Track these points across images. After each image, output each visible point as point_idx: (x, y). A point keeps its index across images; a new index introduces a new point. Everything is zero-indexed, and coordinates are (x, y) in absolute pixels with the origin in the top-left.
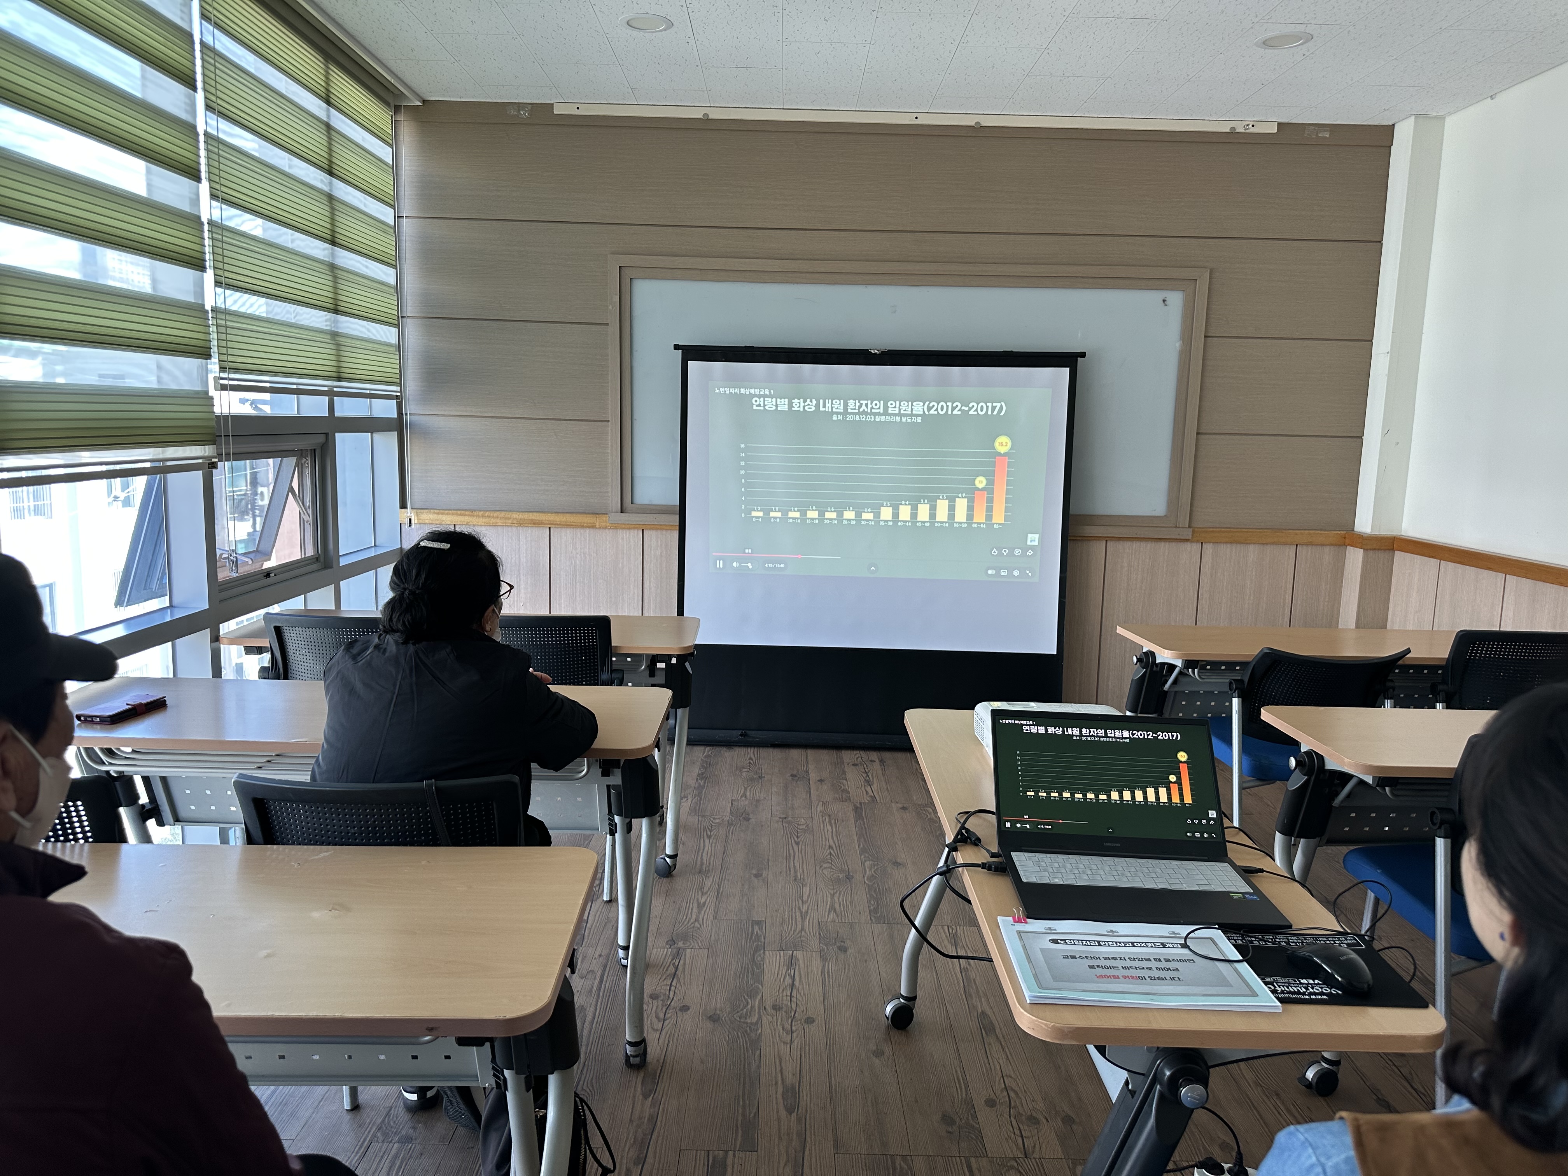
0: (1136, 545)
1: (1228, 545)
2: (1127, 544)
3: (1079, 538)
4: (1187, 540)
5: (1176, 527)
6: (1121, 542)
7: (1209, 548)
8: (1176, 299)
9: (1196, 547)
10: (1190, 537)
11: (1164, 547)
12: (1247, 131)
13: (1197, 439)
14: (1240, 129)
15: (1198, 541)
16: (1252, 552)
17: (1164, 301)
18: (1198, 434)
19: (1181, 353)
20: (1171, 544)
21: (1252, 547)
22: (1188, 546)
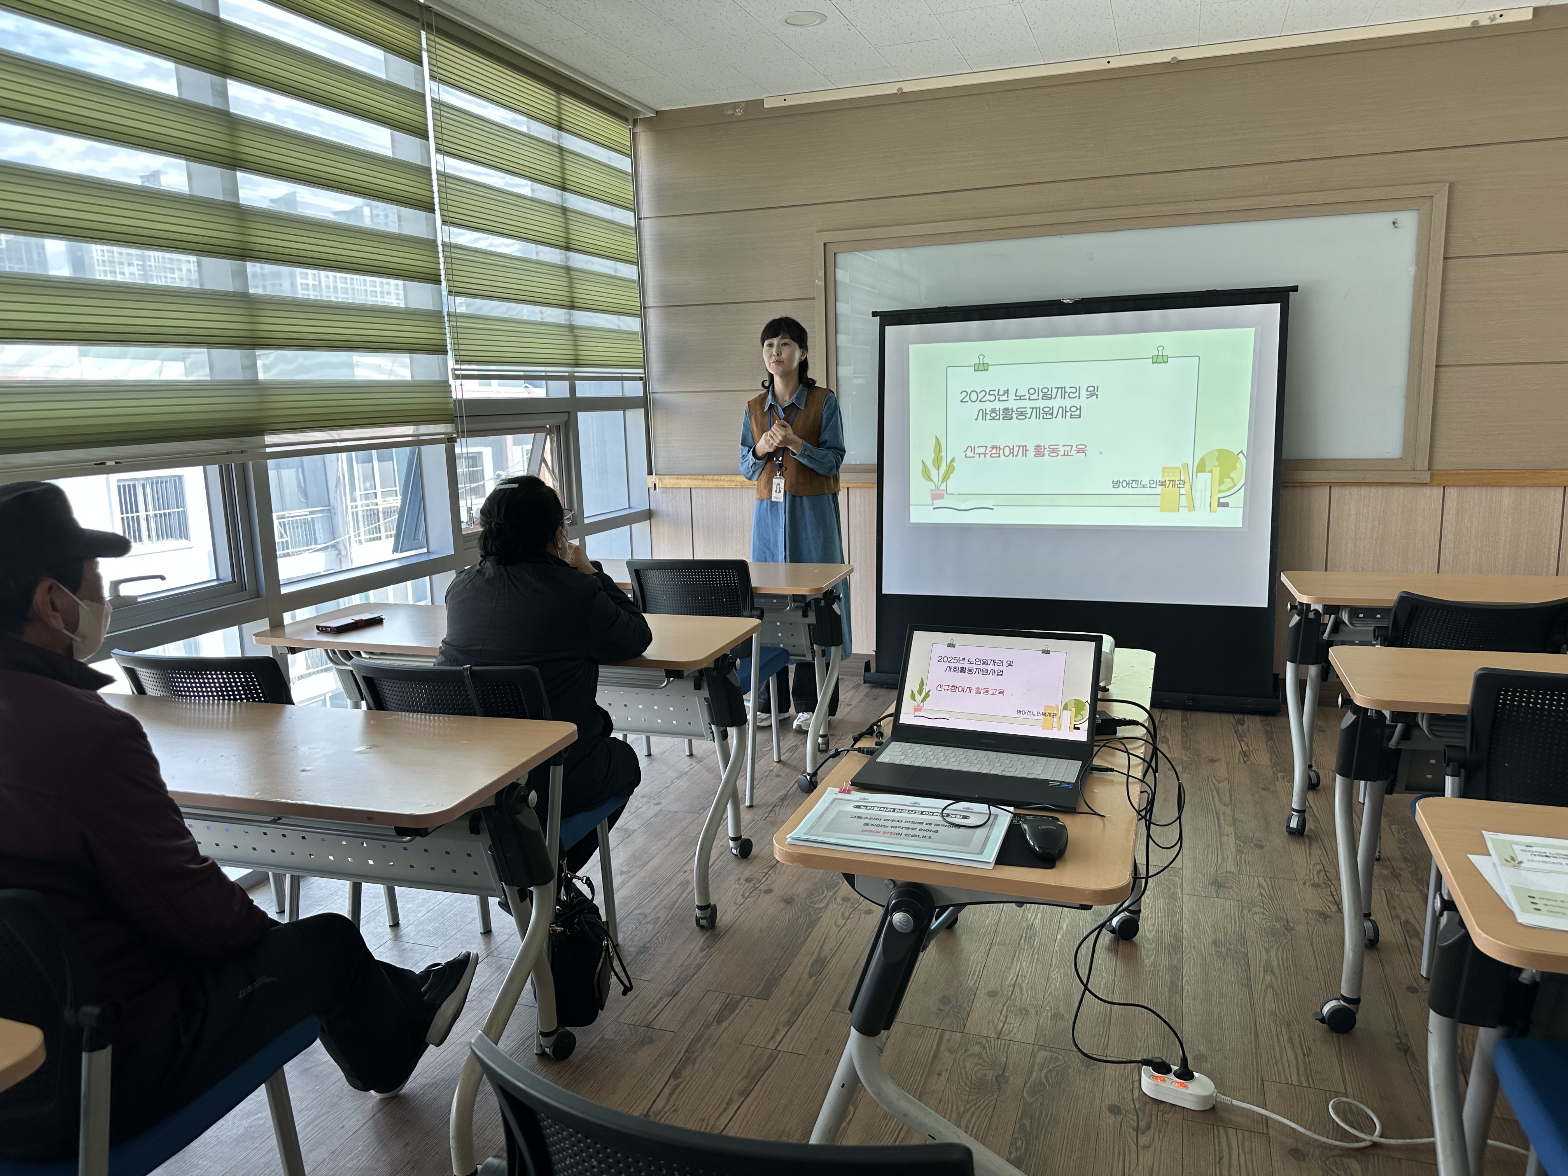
0: (1365, 491)
1: (1477, 489)
2: (1355, 490)
3: (1297, 485)
4: (1425, 484)
5: (1414, 470)
6: (1348, 488)
7: (1452, 493)
8: (1409, 220)
9: (1437, 492)
10: (1428, 481)
11: (1398, 493)
12: (1494, 22)
13: (1437, 373)
14: (1484, 21)
15: (1438, 485)
16: (1507, 497)
17: (1394, 223)
18: (1437, 366)
19: (1416, 278)
20: (1406, 489)
21: (1506, 491)
22: (1427, 490)
